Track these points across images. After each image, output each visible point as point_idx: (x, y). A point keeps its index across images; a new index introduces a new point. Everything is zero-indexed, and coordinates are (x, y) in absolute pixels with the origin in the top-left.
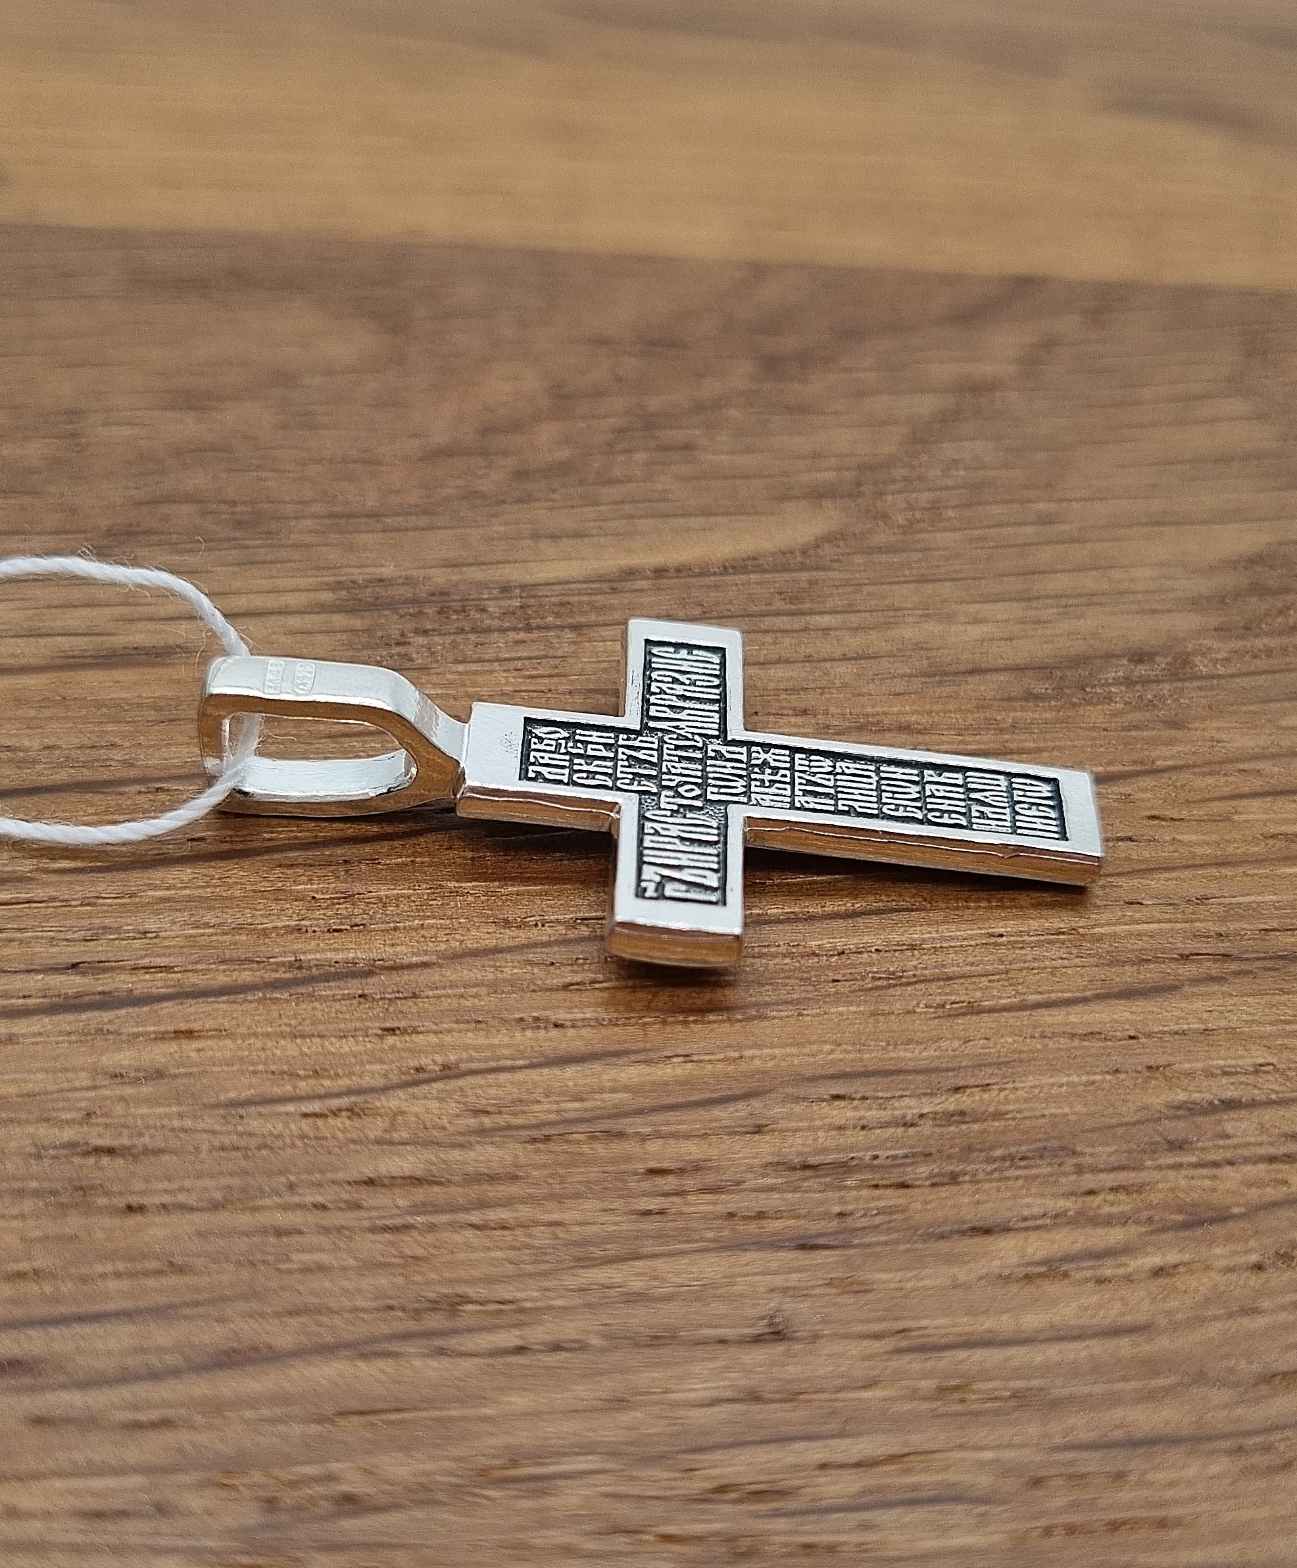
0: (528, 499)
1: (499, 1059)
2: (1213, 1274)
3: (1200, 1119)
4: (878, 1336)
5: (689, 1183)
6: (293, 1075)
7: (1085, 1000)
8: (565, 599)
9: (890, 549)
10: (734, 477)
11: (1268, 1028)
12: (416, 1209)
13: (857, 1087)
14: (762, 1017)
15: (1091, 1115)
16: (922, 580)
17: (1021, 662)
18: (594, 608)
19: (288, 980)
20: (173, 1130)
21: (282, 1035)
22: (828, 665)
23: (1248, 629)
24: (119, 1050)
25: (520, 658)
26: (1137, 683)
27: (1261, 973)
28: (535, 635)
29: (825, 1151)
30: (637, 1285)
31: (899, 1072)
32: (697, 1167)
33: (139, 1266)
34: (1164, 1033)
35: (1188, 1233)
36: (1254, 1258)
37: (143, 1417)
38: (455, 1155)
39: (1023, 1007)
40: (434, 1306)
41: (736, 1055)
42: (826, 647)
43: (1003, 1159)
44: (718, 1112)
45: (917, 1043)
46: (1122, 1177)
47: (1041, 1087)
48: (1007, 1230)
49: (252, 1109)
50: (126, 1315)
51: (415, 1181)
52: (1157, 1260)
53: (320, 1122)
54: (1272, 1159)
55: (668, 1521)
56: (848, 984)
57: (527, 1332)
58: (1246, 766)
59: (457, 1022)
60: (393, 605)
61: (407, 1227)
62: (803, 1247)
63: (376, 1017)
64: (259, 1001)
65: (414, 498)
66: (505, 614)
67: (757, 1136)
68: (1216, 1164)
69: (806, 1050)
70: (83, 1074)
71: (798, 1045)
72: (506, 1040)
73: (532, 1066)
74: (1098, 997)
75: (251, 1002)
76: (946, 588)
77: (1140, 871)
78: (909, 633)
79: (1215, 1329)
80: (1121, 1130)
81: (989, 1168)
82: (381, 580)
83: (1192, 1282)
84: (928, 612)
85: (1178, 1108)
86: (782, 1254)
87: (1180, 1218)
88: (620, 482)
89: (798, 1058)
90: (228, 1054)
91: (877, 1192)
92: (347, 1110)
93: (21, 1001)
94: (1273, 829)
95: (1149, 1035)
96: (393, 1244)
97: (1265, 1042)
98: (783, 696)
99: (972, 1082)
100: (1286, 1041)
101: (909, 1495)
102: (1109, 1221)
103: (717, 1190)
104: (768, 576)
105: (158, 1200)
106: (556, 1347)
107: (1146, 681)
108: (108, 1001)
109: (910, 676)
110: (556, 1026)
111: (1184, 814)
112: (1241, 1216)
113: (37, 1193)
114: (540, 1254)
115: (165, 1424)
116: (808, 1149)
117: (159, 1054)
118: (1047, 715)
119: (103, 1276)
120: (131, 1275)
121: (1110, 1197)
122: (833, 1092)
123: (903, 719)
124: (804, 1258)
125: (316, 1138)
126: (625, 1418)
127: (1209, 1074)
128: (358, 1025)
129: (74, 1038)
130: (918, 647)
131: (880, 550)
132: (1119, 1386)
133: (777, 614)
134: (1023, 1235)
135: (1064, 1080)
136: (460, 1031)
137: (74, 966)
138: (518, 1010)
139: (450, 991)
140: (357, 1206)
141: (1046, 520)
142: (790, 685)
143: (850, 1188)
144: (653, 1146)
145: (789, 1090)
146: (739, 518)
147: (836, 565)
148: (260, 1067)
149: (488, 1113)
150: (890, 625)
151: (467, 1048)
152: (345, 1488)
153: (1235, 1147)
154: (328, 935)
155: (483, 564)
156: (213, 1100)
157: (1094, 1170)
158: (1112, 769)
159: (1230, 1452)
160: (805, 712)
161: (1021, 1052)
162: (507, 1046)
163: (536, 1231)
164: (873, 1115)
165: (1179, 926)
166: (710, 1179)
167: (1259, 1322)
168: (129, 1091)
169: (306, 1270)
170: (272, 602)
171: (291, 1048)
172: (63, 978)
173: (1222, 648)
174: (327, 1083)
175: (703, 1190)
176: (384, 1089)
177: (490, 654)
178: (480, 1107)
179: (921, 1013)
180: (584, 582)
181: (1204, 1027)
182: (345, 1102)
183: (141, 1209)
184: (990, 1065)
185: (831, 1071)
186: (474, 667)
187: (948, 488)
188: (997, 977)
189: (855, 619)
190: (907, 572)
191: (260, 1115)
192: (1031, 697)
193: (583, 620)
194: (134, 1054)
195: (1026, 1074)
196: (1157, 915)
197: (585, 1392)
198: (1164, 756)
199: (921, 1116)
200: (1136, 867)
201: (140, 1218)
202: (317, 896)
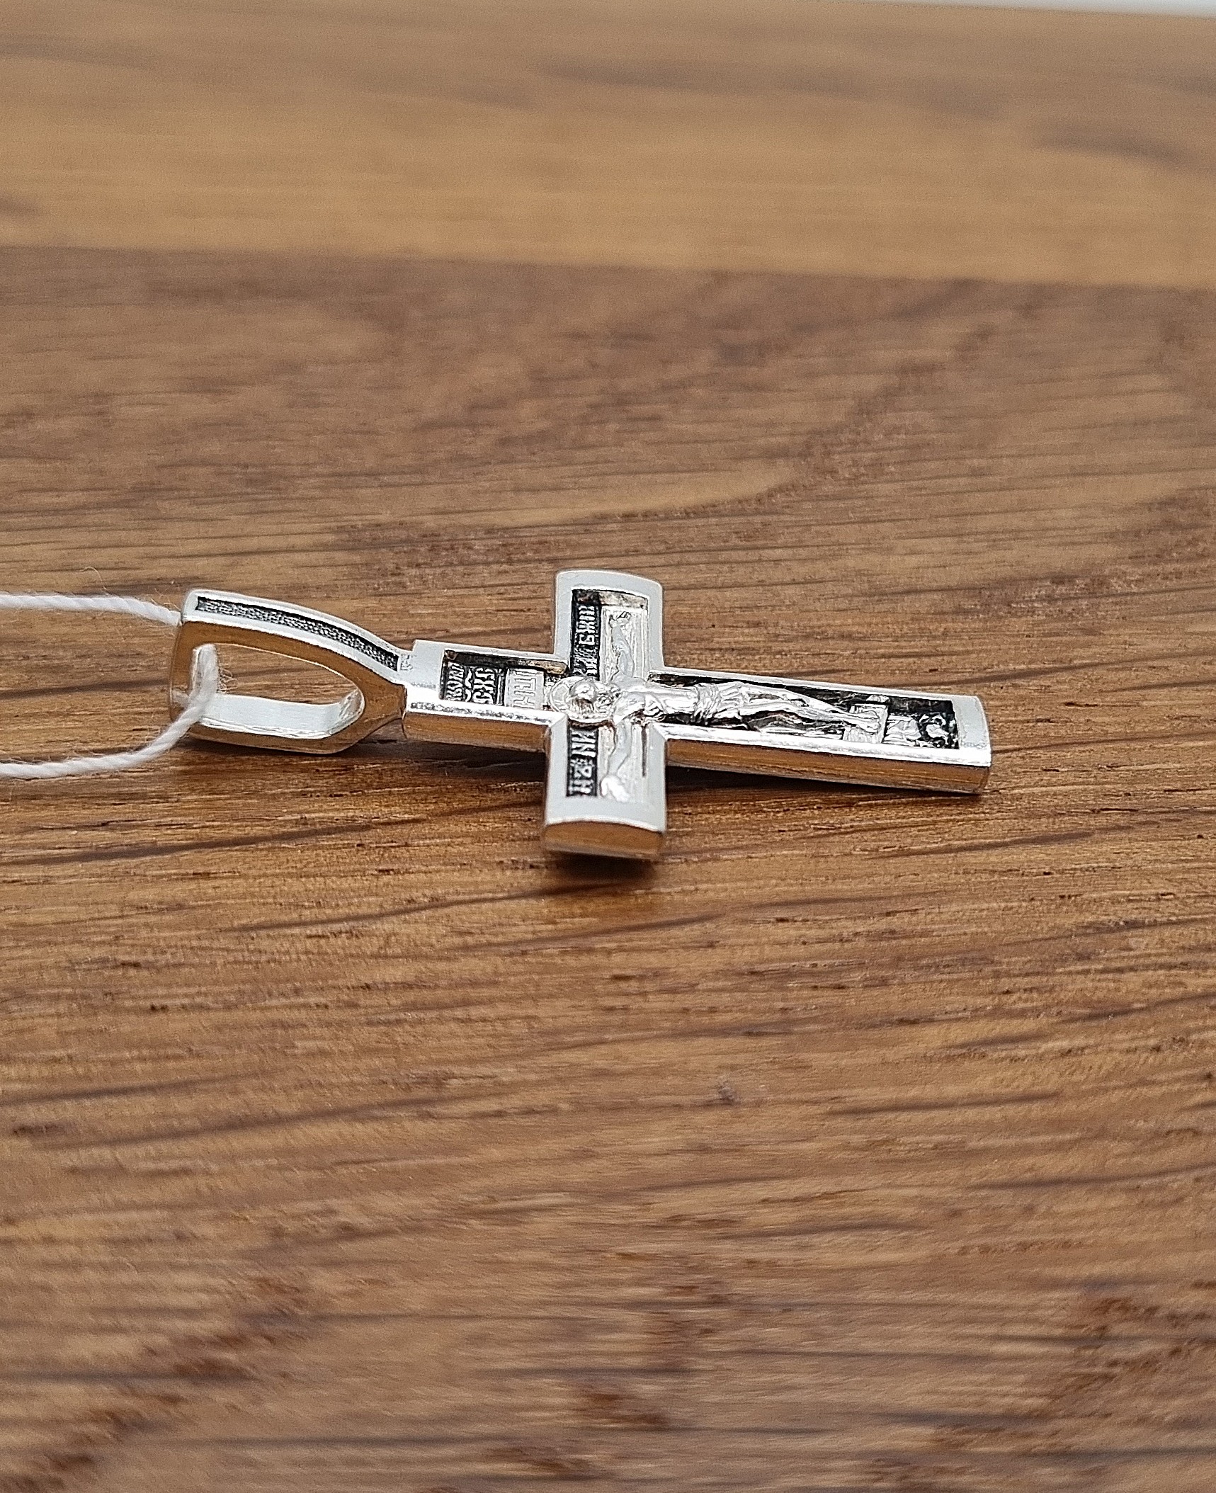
0: (511, 460)
1: (482, 892)
2: (1116, 1054)
3: (1106, 936)
4: (815, 1103)
5: (649, 986)
6: (298, 906)
7: (1005, 845)
8: (544, 538)
9: (837, 497)
10: (696, 442)
11: (1170, 866)
12: (408, 1007)
13: (799, 913)
14: (716, 860)
15: (1008, 933)
16: (865, 521)
17: (953, 584)
18: (569, 545)
19: (293, 833)
20: (192, 948)
21: (290, 875)
22: (779, 588)
23: (1159, 557)
24: (144, 888)
25: (503, 585)
26: (1057, 600)
27: (1164, 824)
28: (518, 566)
29: (771, 961)
30: (601, 1064)
31: (836, 900)
32: (657, 974)
33: (162, 1052)
34: (1075, 869)
35: (1094, 1024)
36: (1152, 1042)
37: (163, 1166)
38: (441, 966)
39: (948, 850)
40: (423, 1081)
41: (693, 888)
42: (778, 574)
43: (929, 967)
44: (675, 932)
45: (853, 878)
46: (1035, 981)
47: (964, 911)
48: (930, 1021)
49: (263, 933)
50: (152, 1089)
51: (408, 986)
52: (1065, 1044)
53: (323, 941)
54: (1171, 967)
55: (626, 1243)
56: (791, 833)
57: (504, 1101)
58: (1155, 663)
59: (445, 864)
60: (389, 545)
61: (399, 1022)
62: (749, 1034)
63: (372, 861)
64: (269, 849)
65: (409, 460)
66: (489, 551)
67: (710, 950)
68: (1120, 970)
69: (755, 884)
70: (113, 907)
71: (747, 880)
72: (488, 878)
73: (510, 898)
74: (1016, 843)
75: (261, 850)
76: (885, 527)
77: (1057, 745)
78: (852, 562)
79: (1115, 1097)
80: (1036, 945)
81: (917, 973)
82: (378, 525)
83: (1097, 1061)
84: (868, 547)
85: (1087, 927)
86: (730, 1040)
87: (1087, 1011)
88: (593, 446)
89: (748, 891)
90: (241, 890)
91: (815, 993)
92: (347, 932)
93: (57, 851)
94: (1178, 712)
95: (1062, 872)
96: (386, 1034)
97: (1168, 877)
98: (738, 612)
99: (900, 907)
100: (1186, 876)
101: (842, 1222)
102: (1022, 1014)
103: (673, 991)
104: (726, 519)
105: (178, 1002)
106: (530, 1112)
107: (1065, 598)
108: (135, 851)
109: (852, 596)
110: (532, 867)
111: (1098, 701)
112: (1142, 1010)
113: (71, 998)
114: (515, 1040)
115: (186, 1172)
116: (754, 959)
117: (179, 891)
118: (977, 625)
119: (129, 1061)
120: (155, 1059)
121: (1025, 996)
122: (779, 916)
123: (845, 629)
124: (751, 1043)
125: (319, 953)
126: (591, 1165)
127: (1115, 901)
128: (358, 866)
129: (104, 879)
130: (859, 573)
131: (827, 498)
132: (1030, 1140)
133: (734, 548)
134: (945, 1025)
135: (985, 906)
136: (447, 871)
137: (103, 825)
138: (499, 855)
139: (438, 841)
140: (353, 1005)
141: (976, 473)
142: (745, 604)
143: (792, 990)
144: (617, 958)
145: (739, 915)
146: (701, 474)
147: (787, 510)
148: (270, 900)
149: (471, 933)
150: (835, 556)
151: (452, 884)
152: (343, 1219)
153: (1137, 957)
154: (329, 799)
155: (469, 512)
156: (228, 925)
157: (1009, 975)
158: (1033, 666)
159: (1128, 1190)
160: (757, 625)
161: (946, 884)
162: (489, 882)
163: (513, 1023)
164: (813, 933)
165: (1091, 787)
166: (668, 983)
167: (1157, 1091)
168: (152, 919)
169: (311, 1054)
170: (281, 542)
171: (296, 885)
172: (95, 833)
173: (1135, 572)
174: (329, 911)
175: (661, 991)
176: (380, 916)
177: (477, 581)
178: (464, 929)
179: (857, 855)
180: (561, 525)
181: (1111, 865)
182: (345, 926)
183: (164, 1008)
184: (919, 894)
185: (777, 899)
186: (461, 592)
187: (891, 449)
188: (926, 828)
189: (803, 553)
190: (851, 515)
191: (268, 936)
192: (960, 611)
193: (559, 555)
194: (158, 890)
195: (951, 902)
196: (1072, 779)
197: (555, 1146)
198: (1080, 655)
199: (856, 934)
200: (1052, 742)
201: (162, 1016)
202: (320, 769)
